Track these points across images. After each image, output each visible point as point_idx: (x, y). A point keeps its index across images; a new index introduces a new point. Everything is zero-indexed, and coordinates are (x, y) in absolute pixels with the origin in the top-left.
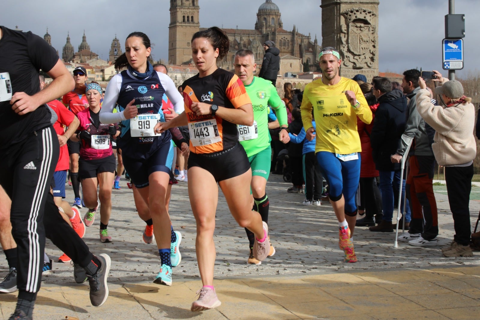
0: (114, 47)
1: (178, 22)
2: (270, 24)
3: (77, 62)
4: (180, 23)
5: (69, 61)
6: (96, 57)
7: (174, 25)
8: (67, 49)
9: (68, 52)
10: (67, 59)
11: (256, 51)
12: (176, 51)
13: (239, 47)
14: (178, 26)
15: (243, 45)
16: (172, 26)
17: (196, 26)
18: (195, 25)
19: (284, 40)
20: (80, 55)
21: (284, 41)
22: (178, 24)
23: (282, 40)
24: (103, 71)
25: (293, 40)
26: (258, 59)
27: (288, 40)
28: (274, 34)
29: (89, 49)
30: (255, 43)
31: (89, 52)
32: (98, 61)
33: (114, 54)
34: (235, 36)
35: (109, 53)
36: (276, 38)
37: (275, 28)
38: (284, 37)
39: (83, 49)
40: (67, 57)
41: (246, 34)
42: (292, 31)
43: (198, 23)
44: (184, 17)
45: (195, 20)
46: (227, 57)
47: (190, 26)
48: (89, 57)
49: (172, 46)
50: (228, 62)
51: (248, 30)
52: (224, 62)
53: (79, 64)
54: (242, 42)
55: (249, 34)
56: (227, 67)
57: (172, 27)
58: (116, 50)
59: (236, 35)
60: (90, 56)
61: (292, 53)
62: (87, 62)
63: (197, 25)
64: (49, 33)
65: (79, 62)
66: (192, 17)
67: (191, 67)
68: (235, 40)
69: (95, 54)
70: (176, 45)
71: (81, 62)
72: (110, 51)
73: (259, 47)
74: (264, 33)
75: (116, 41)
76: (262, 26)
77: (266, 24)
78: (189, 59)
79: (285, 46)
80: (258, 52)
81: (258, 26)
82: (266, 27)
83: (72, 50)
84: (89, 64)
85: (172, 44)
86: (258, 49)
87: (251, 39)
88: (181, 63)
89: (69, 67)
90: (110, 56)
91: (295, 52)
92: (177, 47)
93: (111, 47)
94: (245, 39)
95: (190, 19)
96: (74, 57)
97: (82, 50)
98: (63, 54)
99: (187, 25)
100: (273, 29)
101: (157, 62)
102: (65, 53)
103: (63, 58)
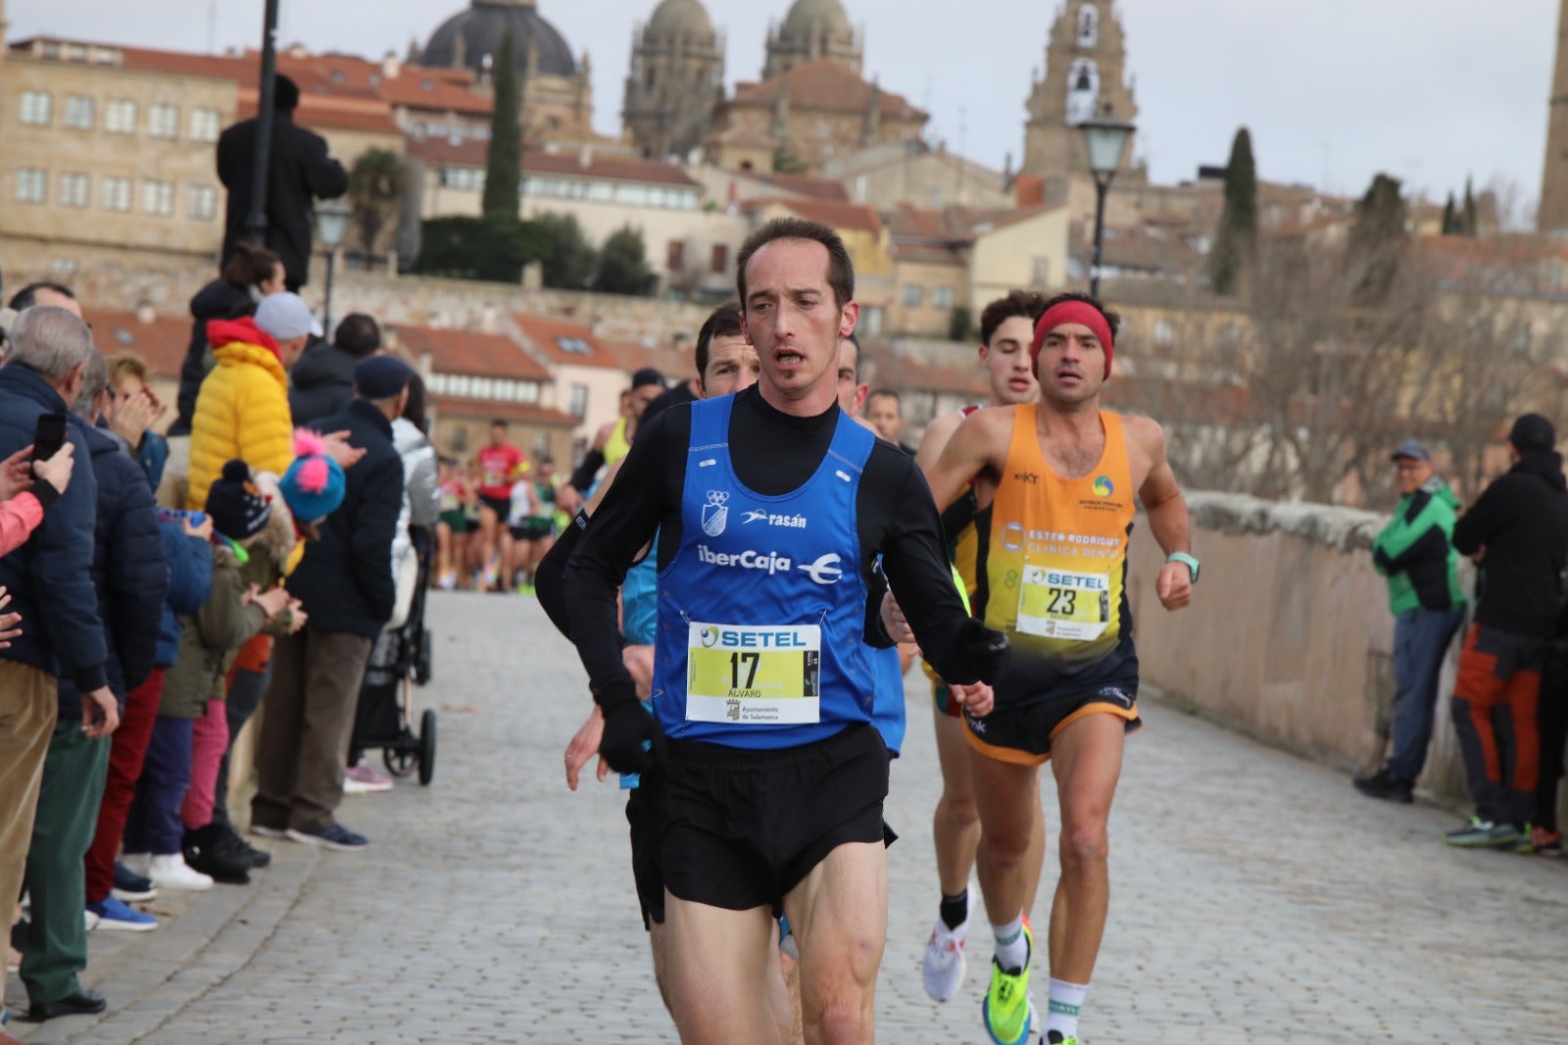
0: (1075, 51)
3: (746, 166)
5: (683, 150)
6: (907, 132)
8: (663, 44)
9: (671, 69)
10: (661, 129)
20: (772, 108)
24: (956, 249)
29: (859, 58)
31: (855, 81)
32: (929, 162)
33: (1063, 111)
35: (1030, 104)
39: (806, 52)
40: (660, 118)
48: (848, 126)
53: (764, 179)
58: (1083, 84)
60: (858, 120)
62: (832, 171)
65: (763, 163)
69: (900, 101)
71: (778, 165)
72: (1037, 89)
83: (708, 52)
84: (848, 186)
89: (672, 198)
90: (1030, 125)
93: (1051, 50)
96: (722, 110)
97: (798, 61)
98: (631, 86)
101: (1439, 199)
102: (650, 77)
103: (630, 116)
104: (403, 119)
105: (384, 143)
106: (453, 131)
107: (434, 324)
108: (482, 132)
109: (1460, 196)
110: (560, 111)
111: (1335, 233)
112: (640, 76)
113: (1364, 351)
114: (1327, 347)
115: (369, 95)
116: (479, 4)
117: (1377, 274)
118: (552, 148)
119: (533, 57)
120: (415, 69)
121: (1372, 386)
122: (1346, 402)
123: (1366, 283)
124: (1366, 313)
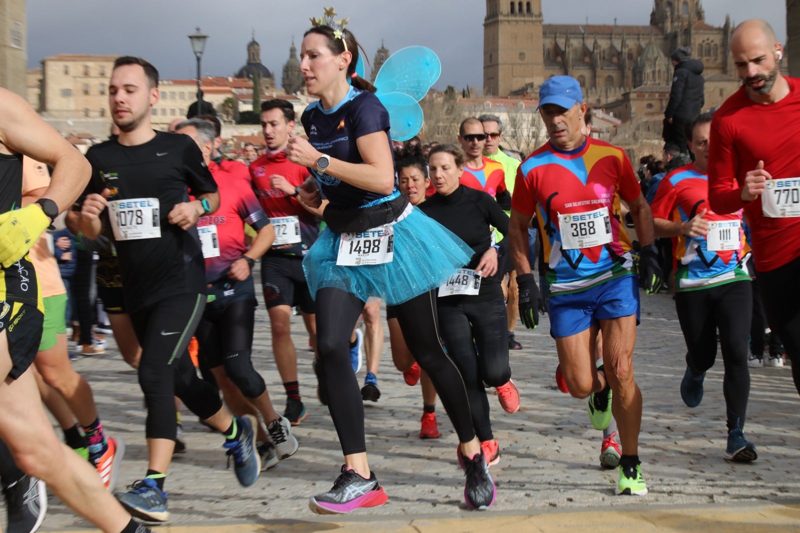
0: (380, 64)
1: (502, 13)
2: (680, 13)
4: (504, 16)
5: (295, 92)
7: (494, 20)
8: (290, 69)
9: (292, 74)
10: (290, 88)
11: (653, 66)
12: (498, 68)
13: (619, 59)
14: (501, 21)
15: (627, 56)
16: (490, 21)
17: (536, 21)
18: (534, 19)
19: (708, 44)
21: (708, 46)
22: (501, 18)
23: (704, 44)
25: (724, 44)
26: (657, 82)
27: (716, 45)
28: (687, 32)
30: (651, 51)
34: (611, 39)
36: (692, 41)
37: (689, 22)
38: (708, 39)
40: (290, 85)
41: (634, 35)
42: (722, 25)
43: (540, 15)
44: (512, 4)
45: (534, 9)
46: (597, 79)
47: (525, 21)
49: (491, 61)
50: (599, 90)
51: (637, 27)
52: (591, 89)
54: (626, 51)
55: (639, 35)
56: (597, 98)
57: (490, 24)
59: (613, 36)
61: (724, 68)
63: (539, 19)
64: (257, 40)
66: (528, 4)
67: (528, 99)
68: (612, 47)
70: (497, 59)
73: (658, 59)
74: (669, 31)
75: (383, 52)
76: (663, 19)
77: (672, 14)
78: (524, 85)
79: (709, 55)
80: (657, 69)
81: (657, 19)
82: (672, 19)
85: (491, 56)
86: (657, 62)
87: (643, 44)
88: (508, 92)
91: (729, 68)
92: (500, 61)
94: (631, 43)
95: (525, 8)
98: (283, 79)
99: (518, 18)
100: (686, 23)
101: (462, 90)
102: (287, 75)
103: (284, 86)
104: (234, 90)
105: (230, 96)
106: (244, 91)
107: (244, 135)
108: (251, 91)
109: (466, 89)
110: (268, 86)
111: (440, 100)
112: (285, 77)
113: (449, 125)
114: (441, 124)
115: (226, 86)
116: (249, 63)
117: (450, 108)
118: (267, 94)
119: (261, 74)
120: (236, 79)
121: (451, 132)
122: (445, 136)
123: (448, 110)
124: (448, 117)
